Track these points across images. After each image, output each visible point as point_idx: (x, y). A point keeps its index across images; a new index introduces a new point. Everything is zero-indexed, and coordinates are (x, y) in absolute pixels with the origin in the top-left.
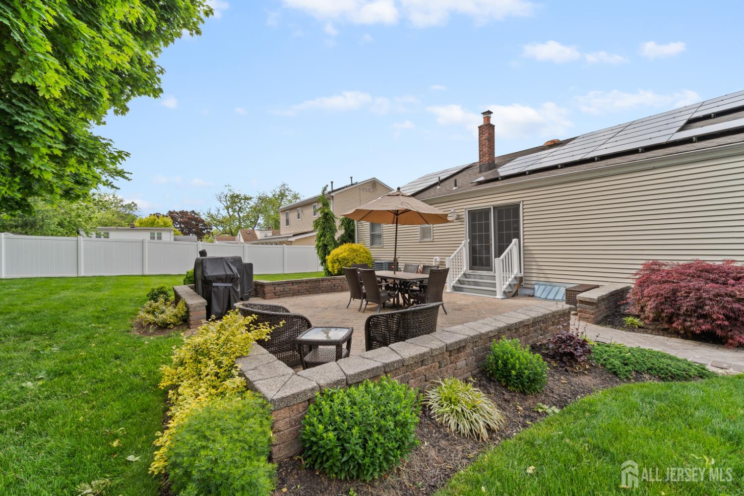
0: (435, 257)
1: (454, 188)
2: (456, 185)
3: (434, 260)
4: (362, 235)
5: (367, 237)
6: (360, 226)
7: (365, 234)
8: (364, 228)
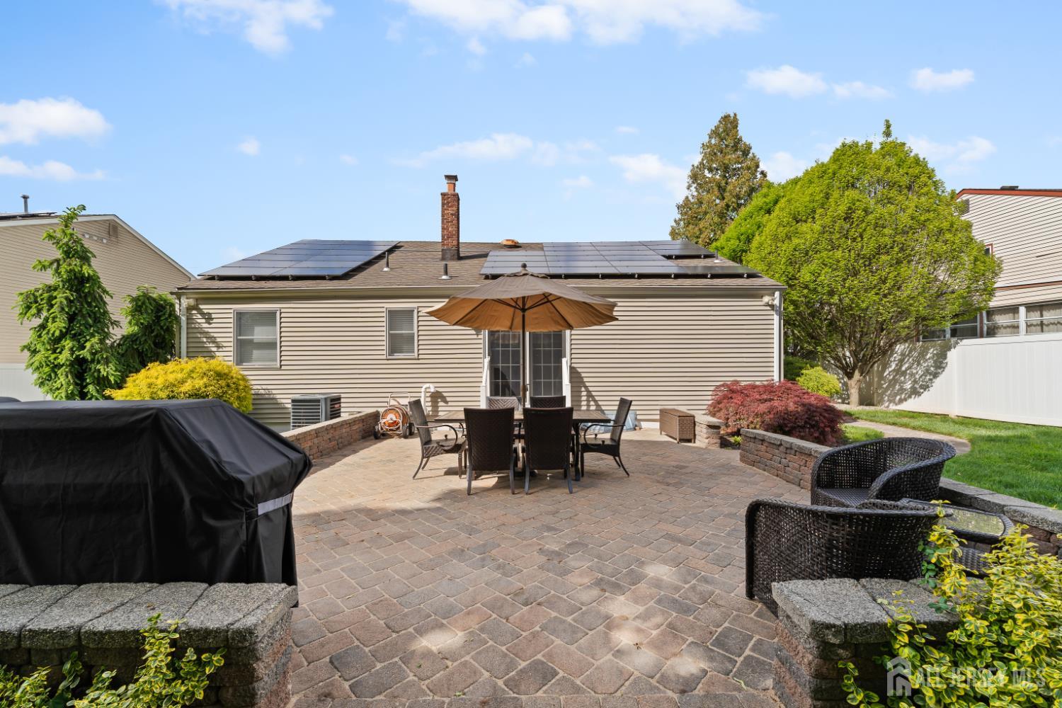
0: (427, 385)
1: (444, 277)
2: (446, 273)
3: (423, 390)
4: (205, 340)
5: (225, 344)
6: (199, 321)
7: (218, 340)
8: (211, 326)
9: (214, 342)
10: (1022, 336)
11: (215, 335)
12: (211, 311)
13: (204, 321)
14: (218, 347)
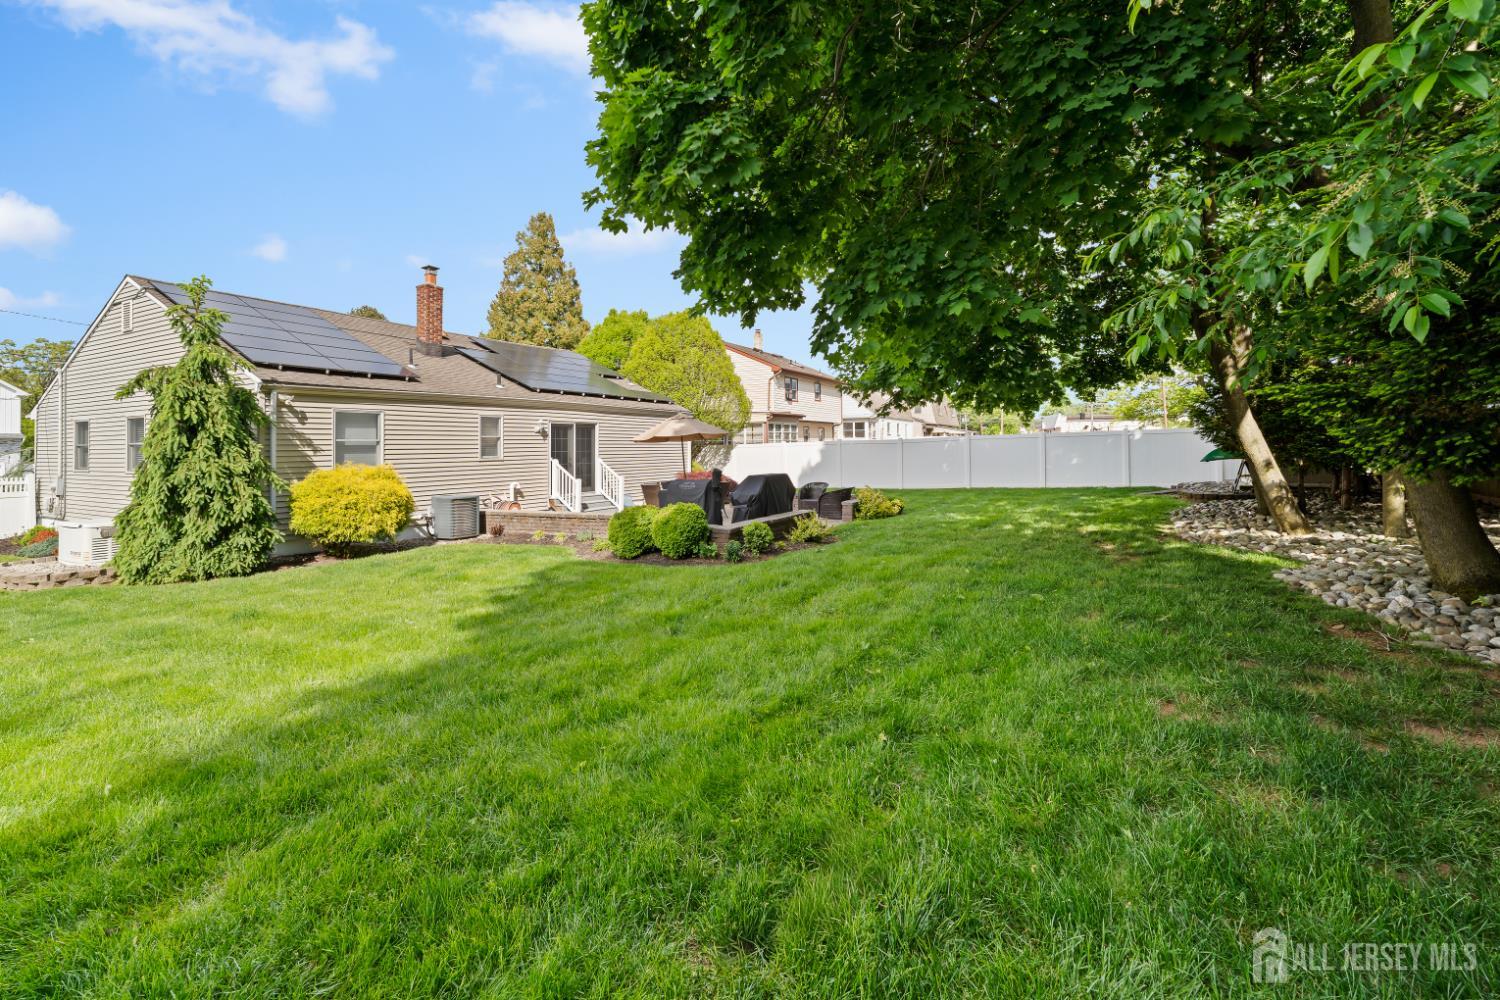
0: (514, 483)
1: (499, 386)
2: (499, 382)
4: (298, 442)
5: (324, 448)
6: (291, 420)
7: (315, 442)
8: (307, 426)
9: (310, 445)
10: (745, 445)
11: (312, 437)
12: (305, 410)
13: (296, 420)
14: (315, 451)
